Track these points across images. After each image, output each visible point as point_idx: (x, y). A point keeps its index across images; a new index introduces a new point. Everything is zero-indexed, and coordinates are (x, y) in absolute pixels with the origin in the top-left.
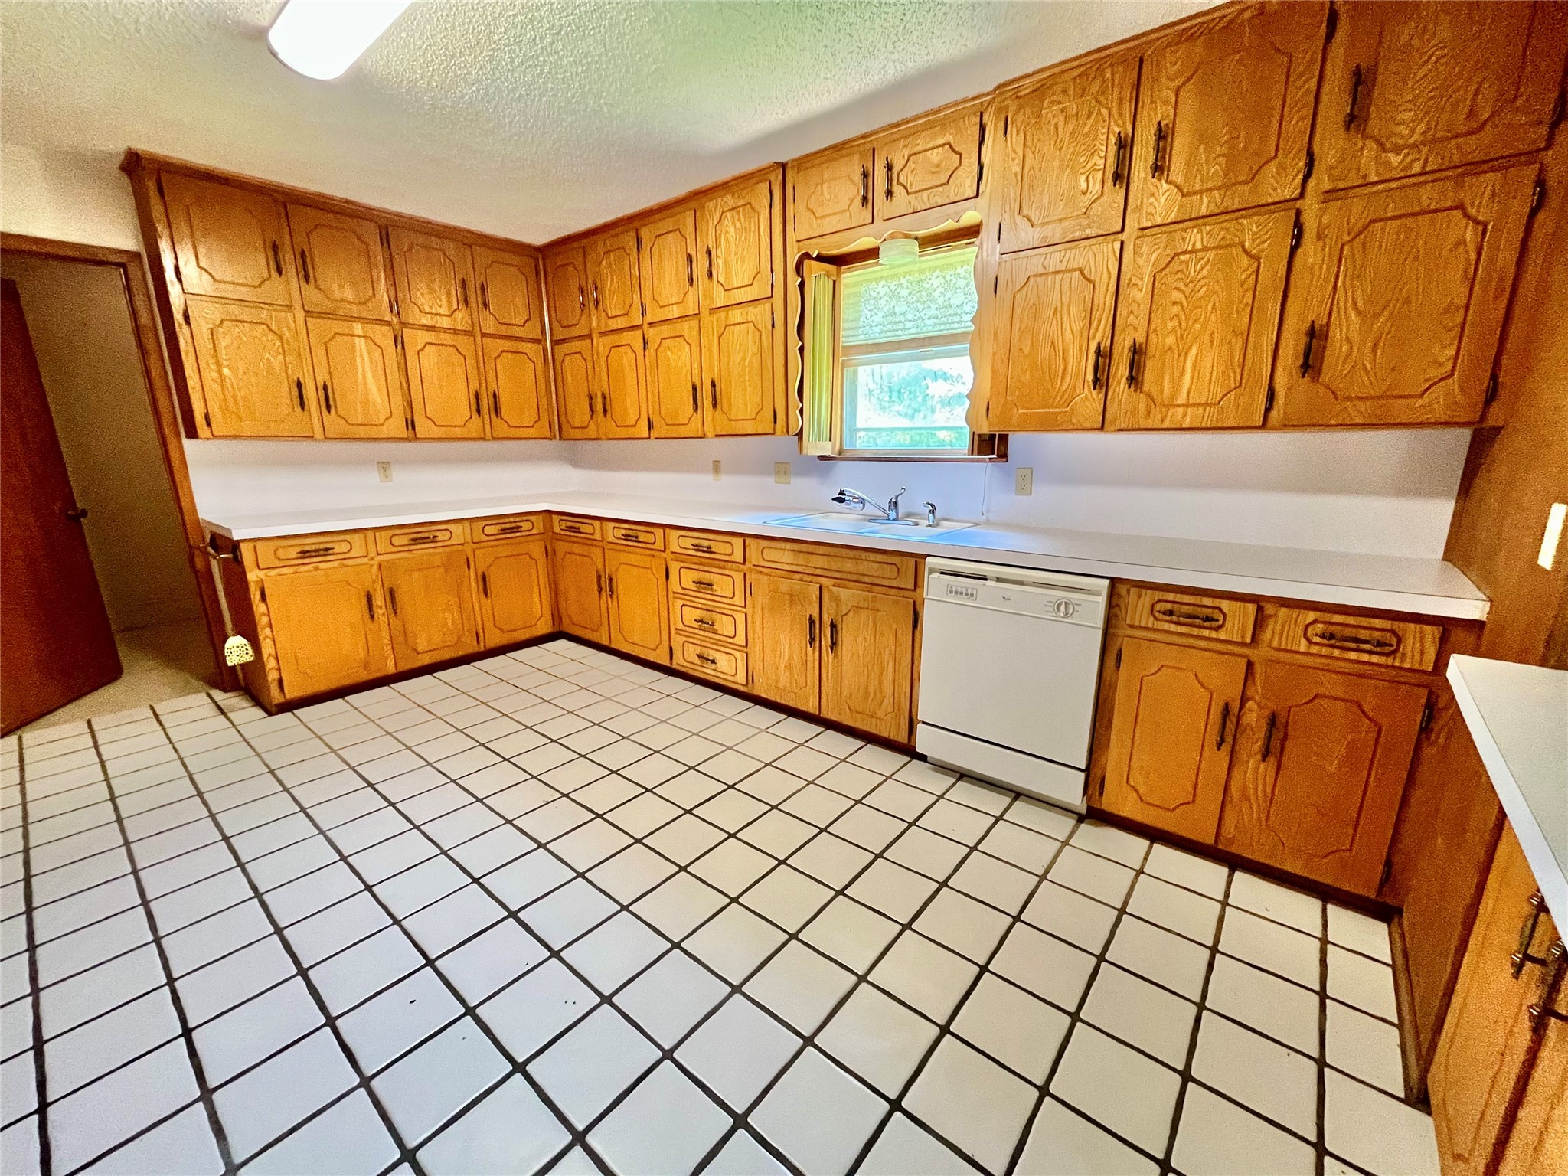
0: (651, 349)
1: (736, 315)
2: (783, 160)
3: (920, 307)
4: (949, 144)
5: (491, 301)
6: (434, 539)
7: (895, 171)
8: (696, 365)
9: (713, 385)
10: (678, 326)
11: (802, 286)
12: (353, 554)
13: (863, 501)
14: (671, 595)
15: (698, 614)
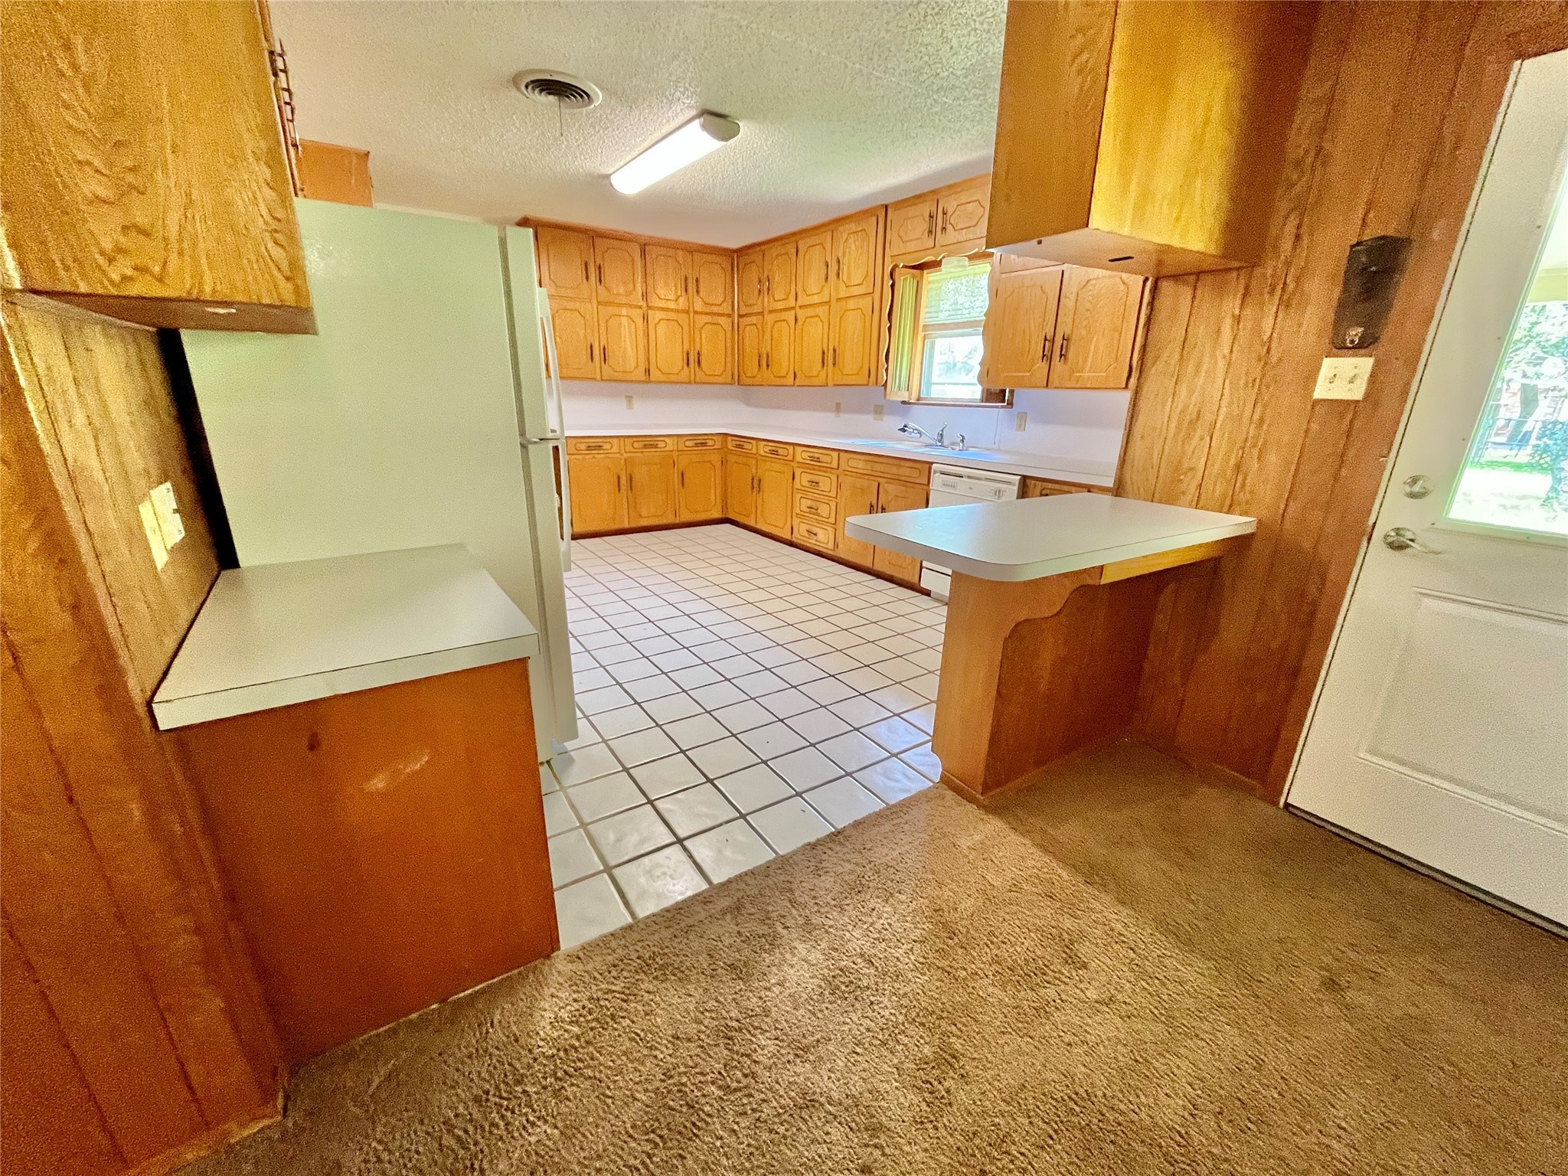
0: (800, 323)
1: (852, 304)
2: (886, 203)
3: (973, 299)
4: (978, 200)
5: (702, 289)
6: (656, 446)
7: (949, 215)
8: (826, 336)
9: (835, 351)
10: (817, 309)
11: (893, 286)
12: (613, 451)
13: (920, 433)
14: (795, 491)
15: (809, 503)
